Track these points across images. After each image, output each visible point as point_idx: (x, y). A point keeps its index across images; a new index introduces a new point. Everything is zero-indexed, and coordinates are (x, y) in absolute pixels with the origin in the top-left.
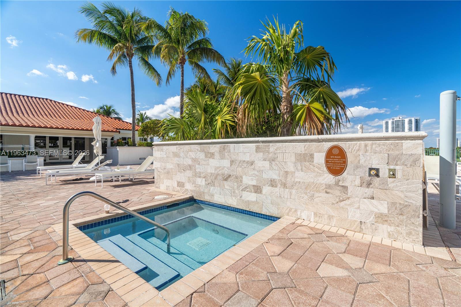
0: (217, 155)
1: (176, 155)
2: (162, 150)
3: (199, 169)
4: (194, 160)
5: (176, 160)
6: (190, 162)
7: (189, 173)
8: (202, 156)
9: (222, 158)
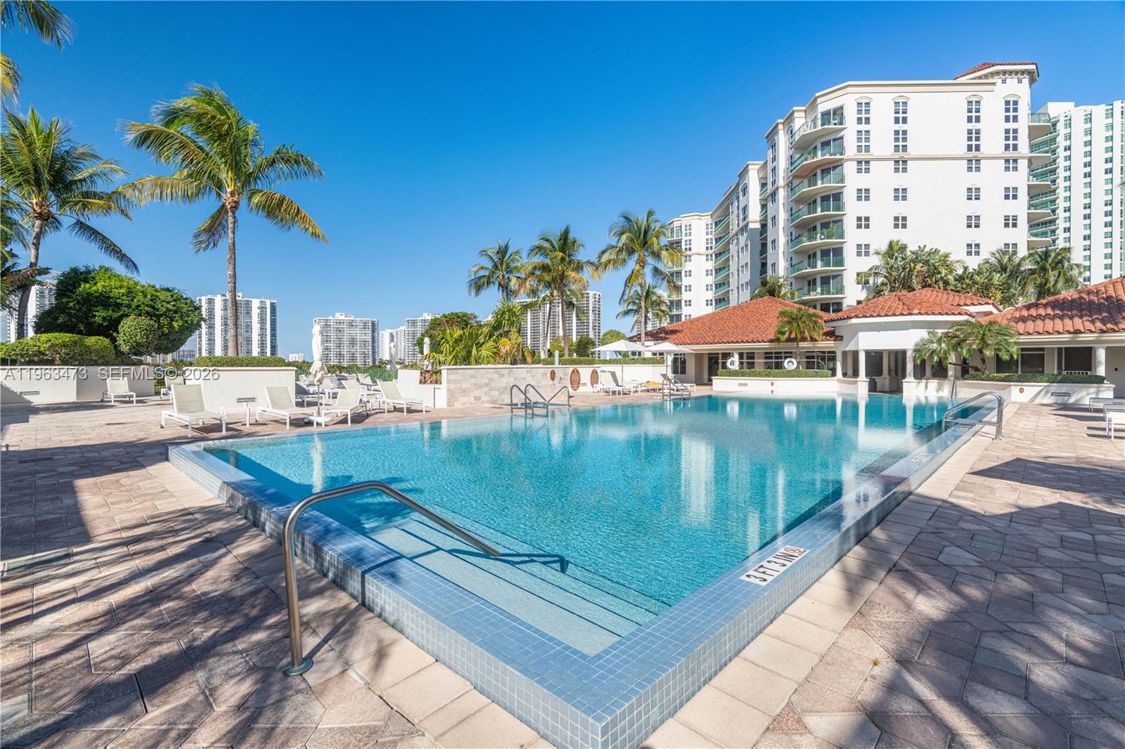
0: (506, 376)
1: (472, 377)
2: (457, 373)
3: (493, 385)
4: (490, 380)
5: (473, 381)
6: (487, 381)
7: (485, 389)
8: (496, 376)
9: (510, 376)
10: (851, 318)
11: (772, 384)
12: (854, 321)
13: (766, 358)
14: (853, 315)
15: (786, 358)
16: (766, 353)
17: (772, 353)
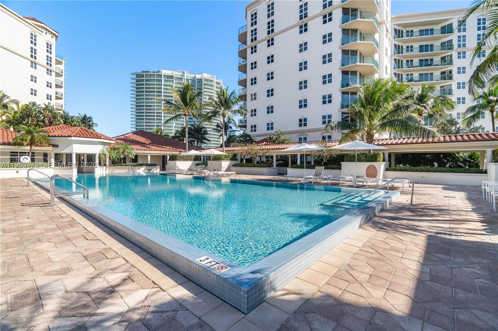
10: (71, 137)
11: (17, 172)
12: (73, 138)
13: (11, 155)
14: (73, 135)
15: (21, 156)
16: (11, 152)
17: (17, 153)
